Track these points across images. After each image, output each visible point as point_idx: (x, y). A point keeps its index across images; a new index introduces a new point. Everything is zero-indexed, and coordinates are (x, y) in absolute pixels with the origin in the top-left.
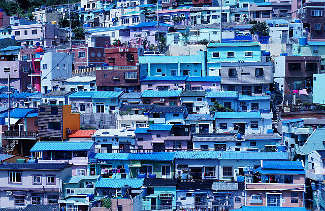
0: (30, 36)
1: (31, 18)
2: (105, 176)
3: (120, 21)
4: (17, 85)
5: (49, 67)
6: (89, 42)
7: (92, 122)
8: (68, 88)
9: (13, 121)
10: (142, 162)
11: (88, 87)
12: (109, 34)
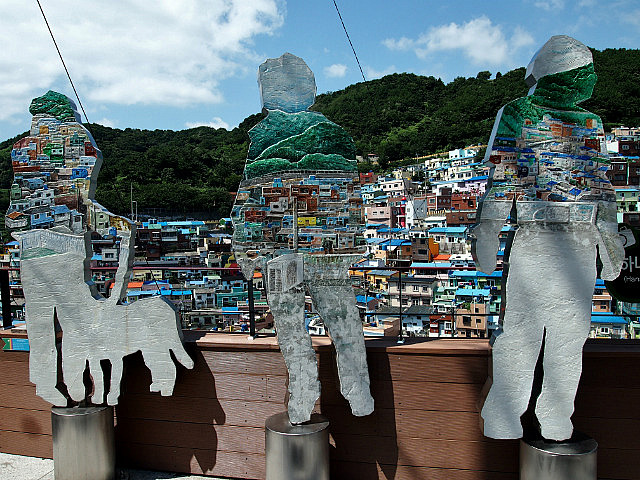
0: (393, 188)
1: (392, 175)
2: (461, 287)
4: (389, 223)
5: (412, 210)
6: (437, 192)
8: (426, 225)
9: (393, 248)
10: (487, 278)
12: (450, 186)
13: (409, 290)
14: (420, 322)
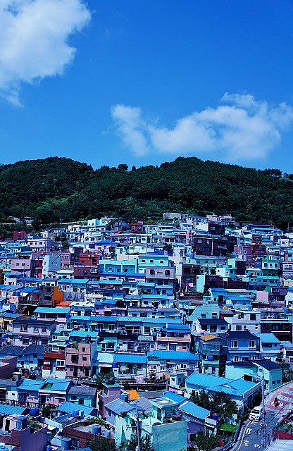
0: (38, 246)
1: (39, 235)
2: (75, 329)
3: (90, 239)
4: (28, 273)
5: (47, 264)
6: (71, 251)
7: (70, 297)
8: (57, 276)
9: (25, 294)
10: (98, 322)
11: (69, 277)
12: (83, 246)
13: (31, 331)
14: (36, 360)
